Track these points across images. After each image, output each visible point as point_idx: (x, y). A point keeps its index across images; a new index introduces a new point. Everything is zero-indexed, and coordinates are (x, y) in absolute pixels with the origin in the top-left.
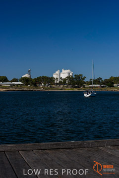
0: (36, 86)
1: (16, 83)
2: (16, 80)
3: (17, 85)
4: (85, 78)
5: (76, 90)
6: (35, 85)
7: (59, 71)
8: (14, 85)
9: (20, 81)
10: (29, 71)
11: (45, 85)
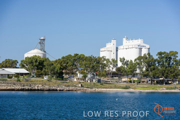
0: (62, 78)
1: (12, 71)
2: (12, 64)
3: (18, 75)
4: (177, 57)
5: (163, 89)
6: (60, 76)
7: (114, 42)
8: (9, 76)
9: (23, 67)
10: (42, 42)
11: (85, 77)
